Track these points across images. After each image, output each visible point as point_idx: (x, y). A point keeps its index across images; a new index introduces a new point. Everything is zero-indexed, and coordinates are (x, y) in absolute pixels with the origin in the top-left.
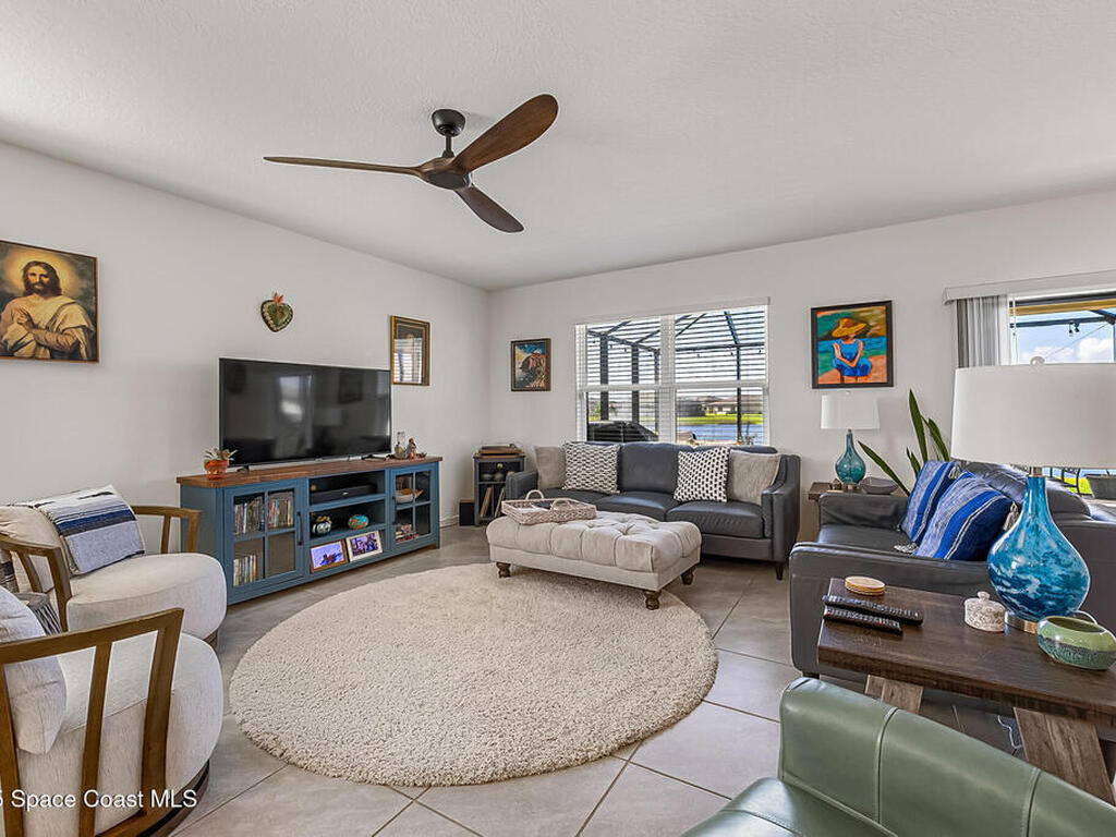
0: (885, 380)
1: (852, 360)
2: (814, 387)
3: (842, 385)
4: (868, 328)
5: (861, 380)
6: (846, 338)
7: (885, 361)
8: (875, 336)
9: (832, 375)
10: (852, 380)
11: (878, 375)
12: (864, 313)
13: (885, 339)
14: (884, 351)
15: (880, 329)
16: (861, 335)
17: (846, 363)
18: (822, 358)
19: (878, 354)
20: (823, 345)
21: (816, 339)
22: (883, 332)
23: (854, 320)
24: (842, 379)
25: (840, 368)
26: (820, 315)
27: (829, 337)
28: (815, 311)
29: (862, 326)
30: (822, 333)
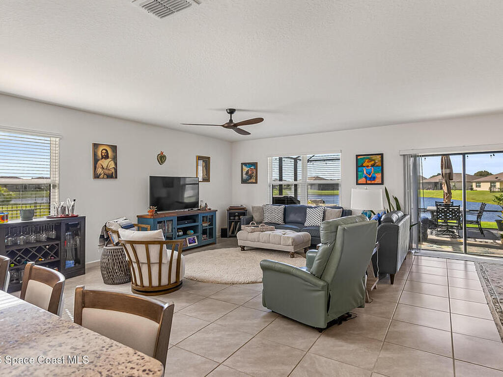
0: (381, 182)
1: (370, 175)
2: (357, 185)
3: (366, 184)
4: (375, 163)
5: (373, 182)
6: (368, 166)
7: (381, 175)
8: (377, 166)
9: (362, 180)
10: (369, 182)
11: (378, 180)
12: (374, 157)
13: (380, 167)
14: (380, 172)
15: (379, 163)
16: (373, 166)
17: (368, 176)
18: (359, 173)
19: (378, 172)
20: (360, 169)
21: (357, 167)
22: (380, 165)
23: (371, 160)
24: (366, 182)
25: (366, 177)
26: (359, 158)
27: (362, 166)
28: (357, 156)
29: (373, 162)
30: (360, 164)
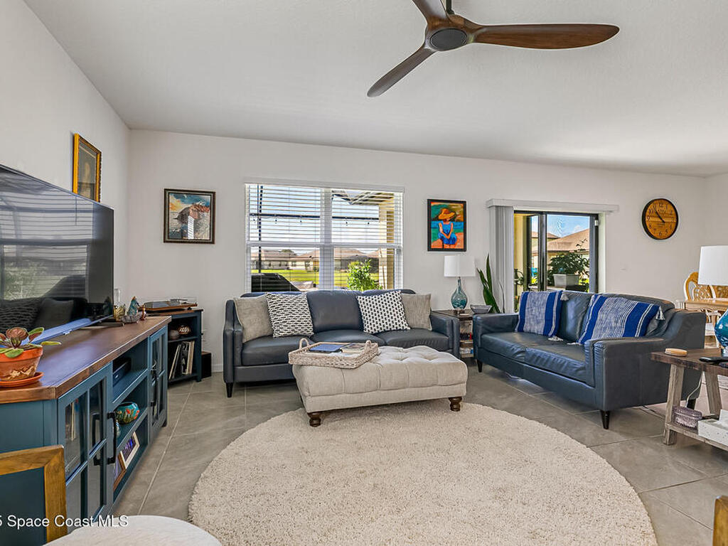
0: (463, 248)
1: (448, 234)
2: (428, 250)
3: (443, 249)
4: (456, 215)
5: (452, 247)
6: (445, 220)
7: (463, 236)
8: (458, 221)
9: (437, 243)
10: (447, 247)
11: (459, 245)
12: (454, 206)
13: (463, 224)
14: (462, 230)
15: (460, 217)
16: (452, 219)
17: (445, 236)
18: (432, 231)
19: (460, 232)
20: (434, 224)
21: (430, 220)
22: (462, 219)
23: (449, 210)
24: (443, 246)
25: (442, 239)
26: (432, 204)
27: (437, 219)
28: (430, 201)
29: (452, 214)
30: (433, 216)
